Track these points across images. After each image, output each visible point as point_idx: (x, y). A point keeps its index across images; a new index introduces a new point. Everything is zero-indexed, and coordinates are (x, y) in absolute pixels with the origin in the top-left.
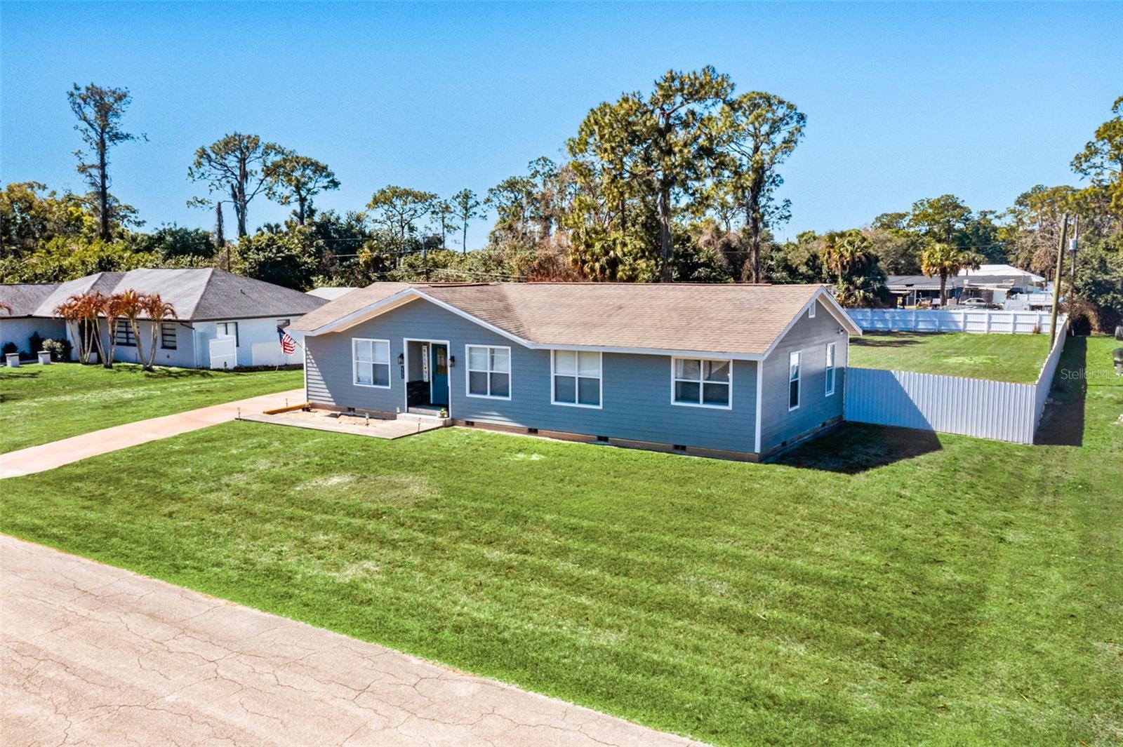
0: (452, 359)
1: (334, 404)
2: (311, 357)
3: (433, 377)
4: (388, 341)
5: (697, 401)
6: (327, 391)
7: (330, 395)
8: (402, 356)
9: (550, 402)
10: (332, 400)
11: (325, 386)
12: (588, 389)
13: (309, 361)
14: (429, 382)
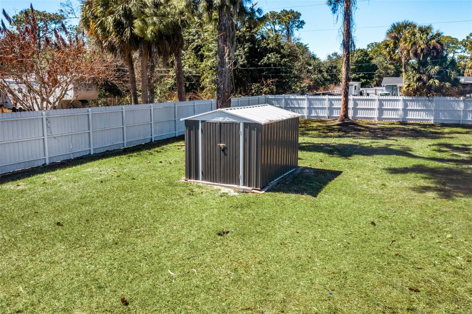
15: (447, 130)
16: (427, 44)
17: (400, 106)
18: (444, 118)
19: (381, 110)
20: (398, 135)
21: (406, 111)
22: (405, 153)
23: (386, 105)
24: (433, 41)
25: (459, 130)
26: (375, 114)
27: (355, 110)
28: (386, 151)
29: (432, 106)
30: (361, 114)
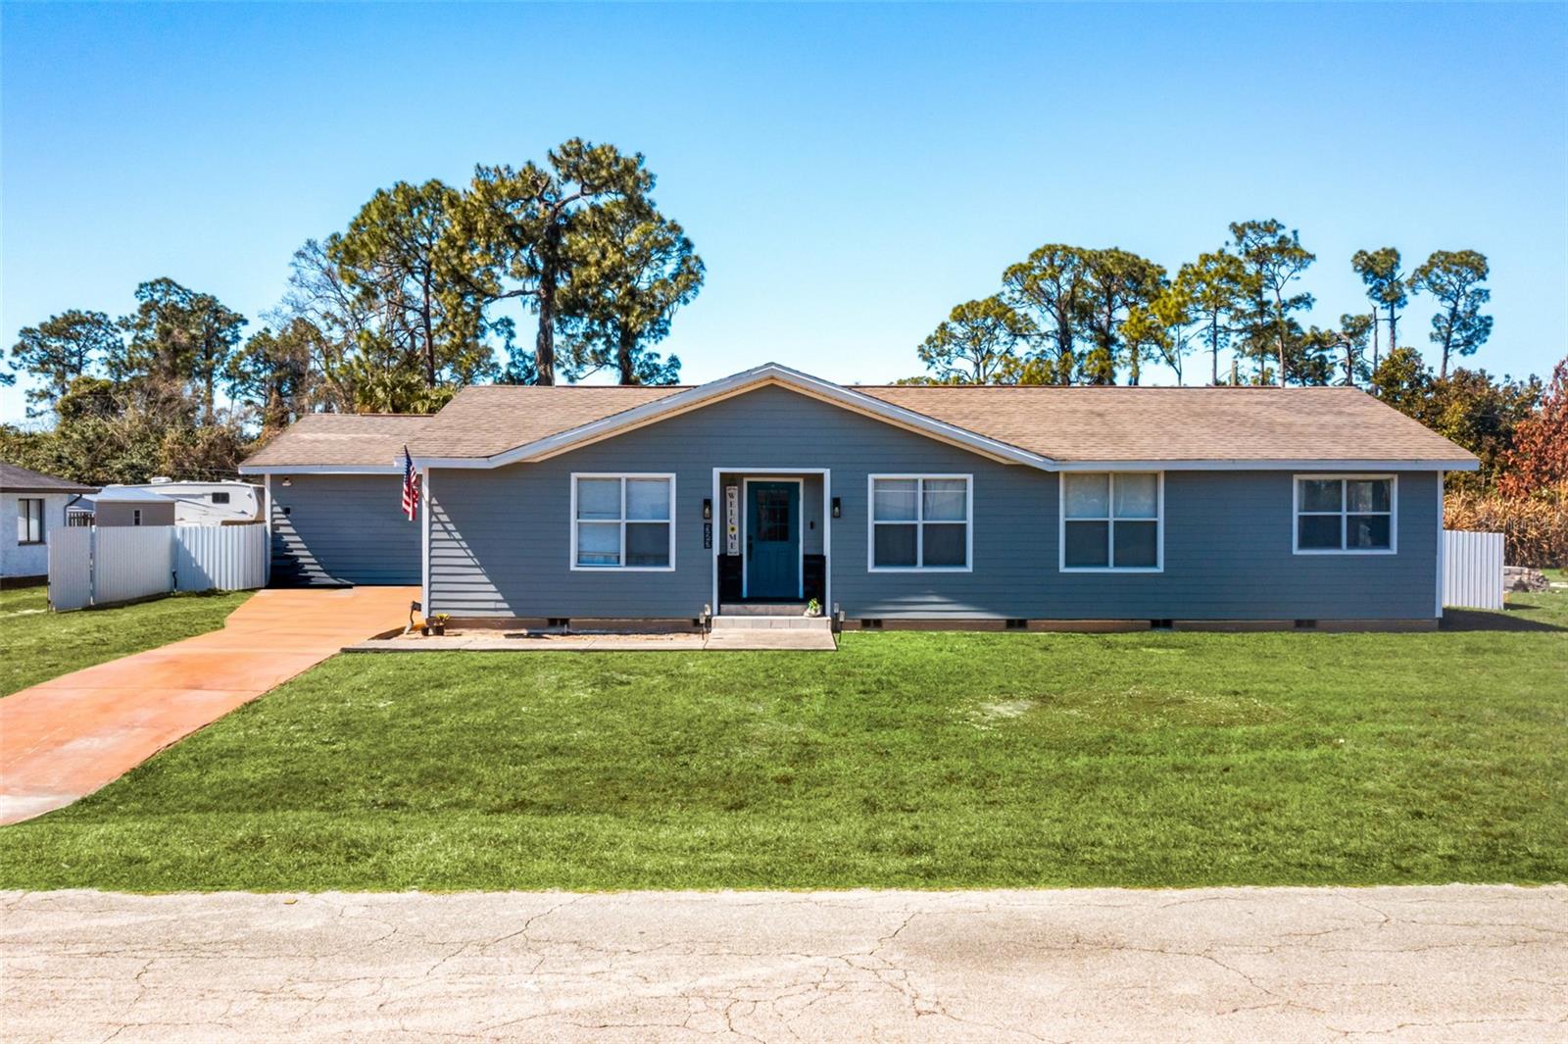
0: (836, 502)
1: (511, 614)
2: (444, 518)
3: (749, 546)
4: (673, 476)
5: (1338, 545)
6: (492, 588)
7: (499, 596)
8: (708, 503)
9: (1058, 568)
10: (505, 605)
11: (485, 579)
12: (1136, 539)
13: (438, 527)
14: (741, 556)
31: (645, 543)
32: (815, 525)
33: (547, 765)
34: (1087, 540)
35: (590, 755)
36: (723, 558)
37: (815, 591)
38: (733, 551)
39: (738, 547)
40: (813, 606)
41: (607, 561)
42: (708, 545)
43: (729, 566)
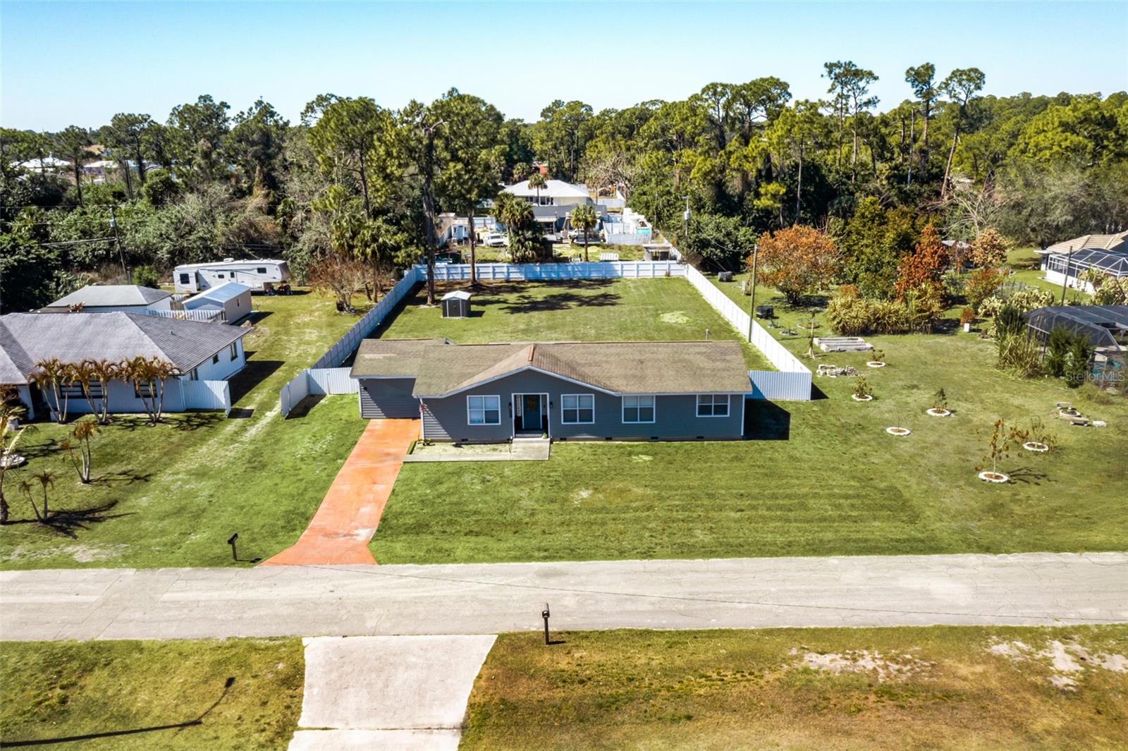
0: (551, 403)
1: (450, 438)
3: (524, 413)
4: (499, 396)
5: (710, 414)
7: (444, 431)
8: (510, 404)
10: (448, 436)
11: (440, 428)
12: (646, 413)
14: (522, 416)
15: (530, 285)
16: (521, 214)
17: (505, 270)
18: (531, 276)
19: (494, 273)
20: (505, 292)
21: (509, 273)
22: (505, 302)
23: (497, 270)
24: (526, 213)
25: (536, 284)
26: (491, 276)
27: (479, 274)
28: (498, 302)
29: (523, 270)
30: (482, 276)
31: (491, 416)
32: (545, 406)
33: (474, 518)
34: (631, 413)
35: (484, 515)
36: (516, 416)
37: (544, 430)
38: (519, 415)
39: (521, 413)
40: (544, 435)
41: (479, 422)
42: (511, 416)
43: (518, 419)
